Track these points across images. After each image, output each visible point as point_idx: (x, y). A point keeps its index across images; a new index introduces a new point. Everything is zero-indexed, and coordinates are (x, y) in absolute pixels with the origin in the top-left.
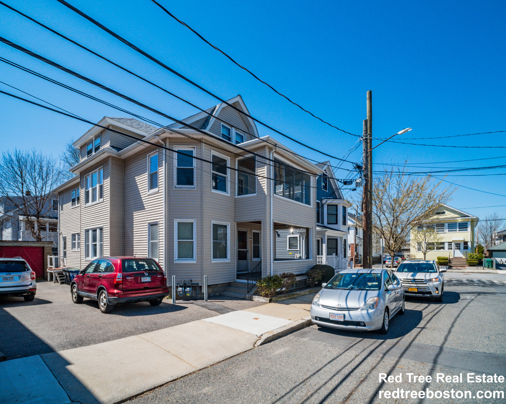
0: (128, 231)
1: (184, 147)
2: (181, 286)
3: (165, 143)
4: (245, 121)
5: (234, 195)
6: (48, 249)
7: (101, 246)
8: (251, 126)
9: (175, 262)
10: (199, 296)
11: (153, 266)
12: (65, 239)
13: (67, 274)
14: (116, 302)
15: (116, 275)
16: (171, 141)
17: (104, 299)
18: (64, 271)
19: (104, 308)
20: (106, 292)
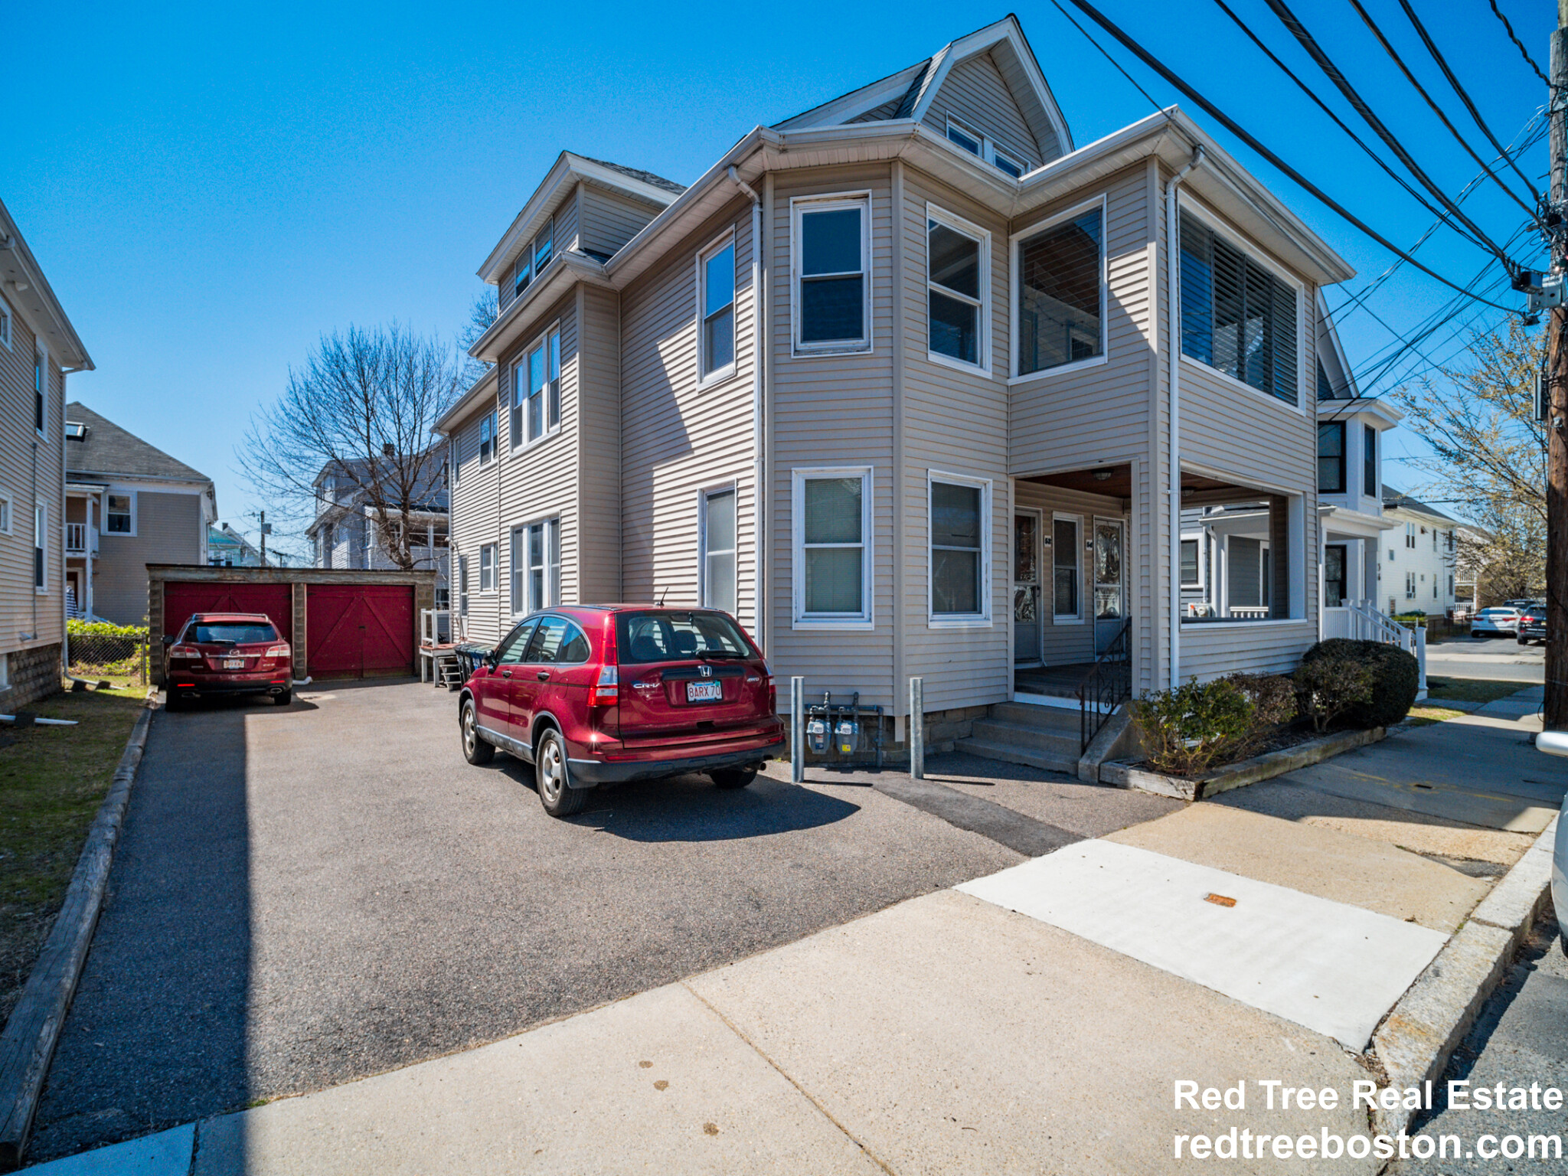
0: (636, 523)
1: (828, 199)
2: (820, 717)
3: (761, 195)
4: (1027, 117)
5: (1004, 372)
6: (424, 590)
7: (556, 574)
8: (1052, 130)
9: (796, 627)
10: (885, 753)
11: (724, 640)
12: (463, 561)
13: (467, 663)
14: (593, 780)
15: (597, 671)
16: (782, 182)
17: (554, 764)
18: (459, 653)
19: (554, 796)
20: (559, 737)
